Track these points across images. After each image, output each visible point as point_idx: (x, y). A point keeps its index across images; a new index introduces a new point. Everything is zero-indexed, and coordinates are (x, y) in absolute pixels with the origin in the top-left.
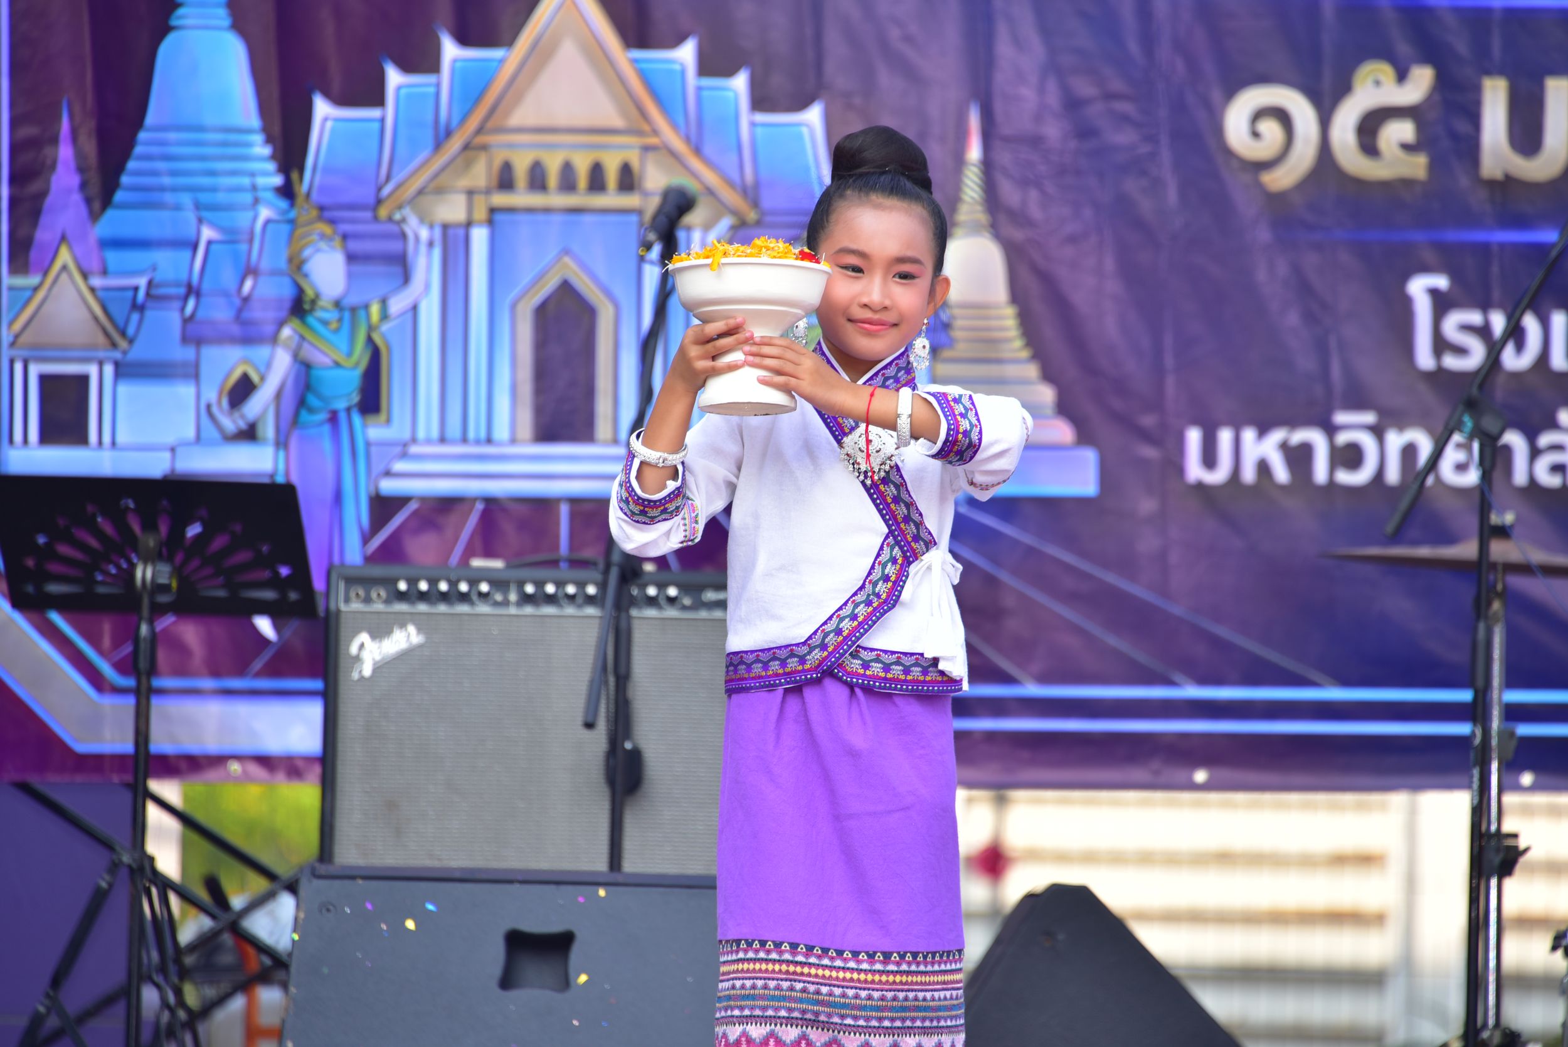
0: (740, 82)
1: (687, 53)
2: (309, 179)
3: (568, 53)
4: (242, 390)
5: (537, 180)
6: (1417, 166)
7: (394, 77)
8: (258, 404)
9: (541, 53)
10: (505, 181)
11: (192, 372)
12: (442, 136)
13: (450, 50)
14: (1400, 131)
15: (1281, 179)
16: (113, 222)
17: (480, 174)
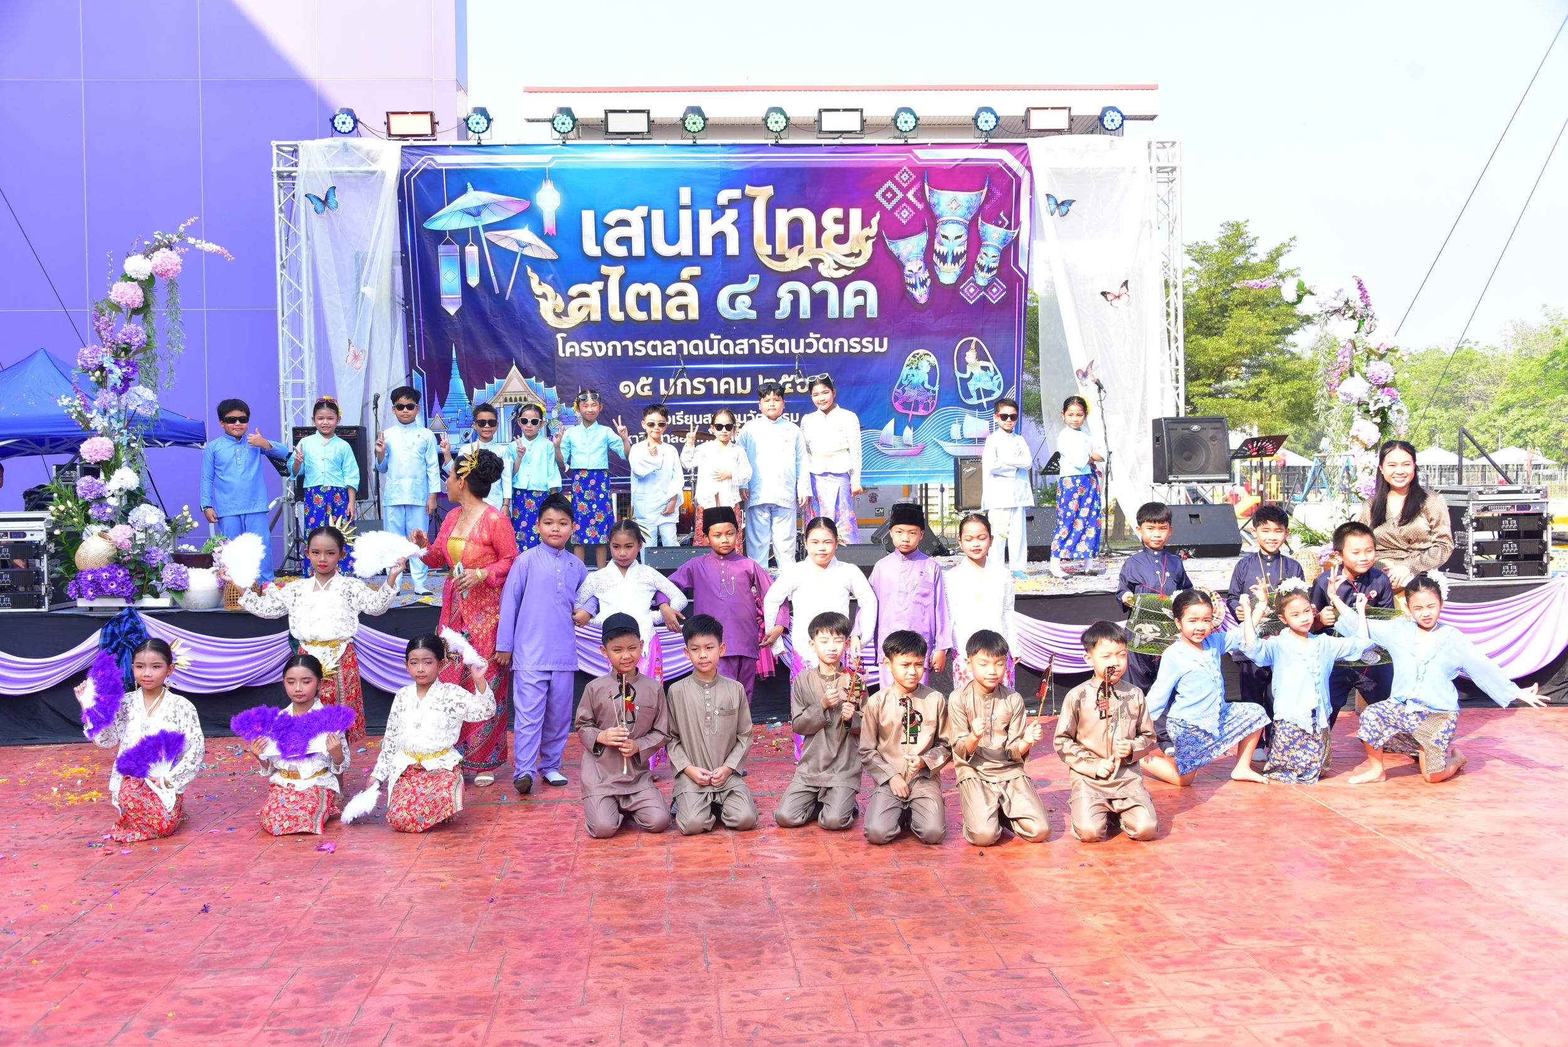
0: (543, 383)
1: (534, 379)
2: (474, 401)
3: (515, 380)
4: (466, 435)
5: (511, 400)
6: (650, 393)
7: (487, 385)
8: (469, 437)
9: (511, 380)
10: (506, 400)
11: (458, 432)
12: (495, 394)
13: (496, 380)
14: (647, 388)
15: (628, 396)
16: (445, 409)
17: (502, 399)
